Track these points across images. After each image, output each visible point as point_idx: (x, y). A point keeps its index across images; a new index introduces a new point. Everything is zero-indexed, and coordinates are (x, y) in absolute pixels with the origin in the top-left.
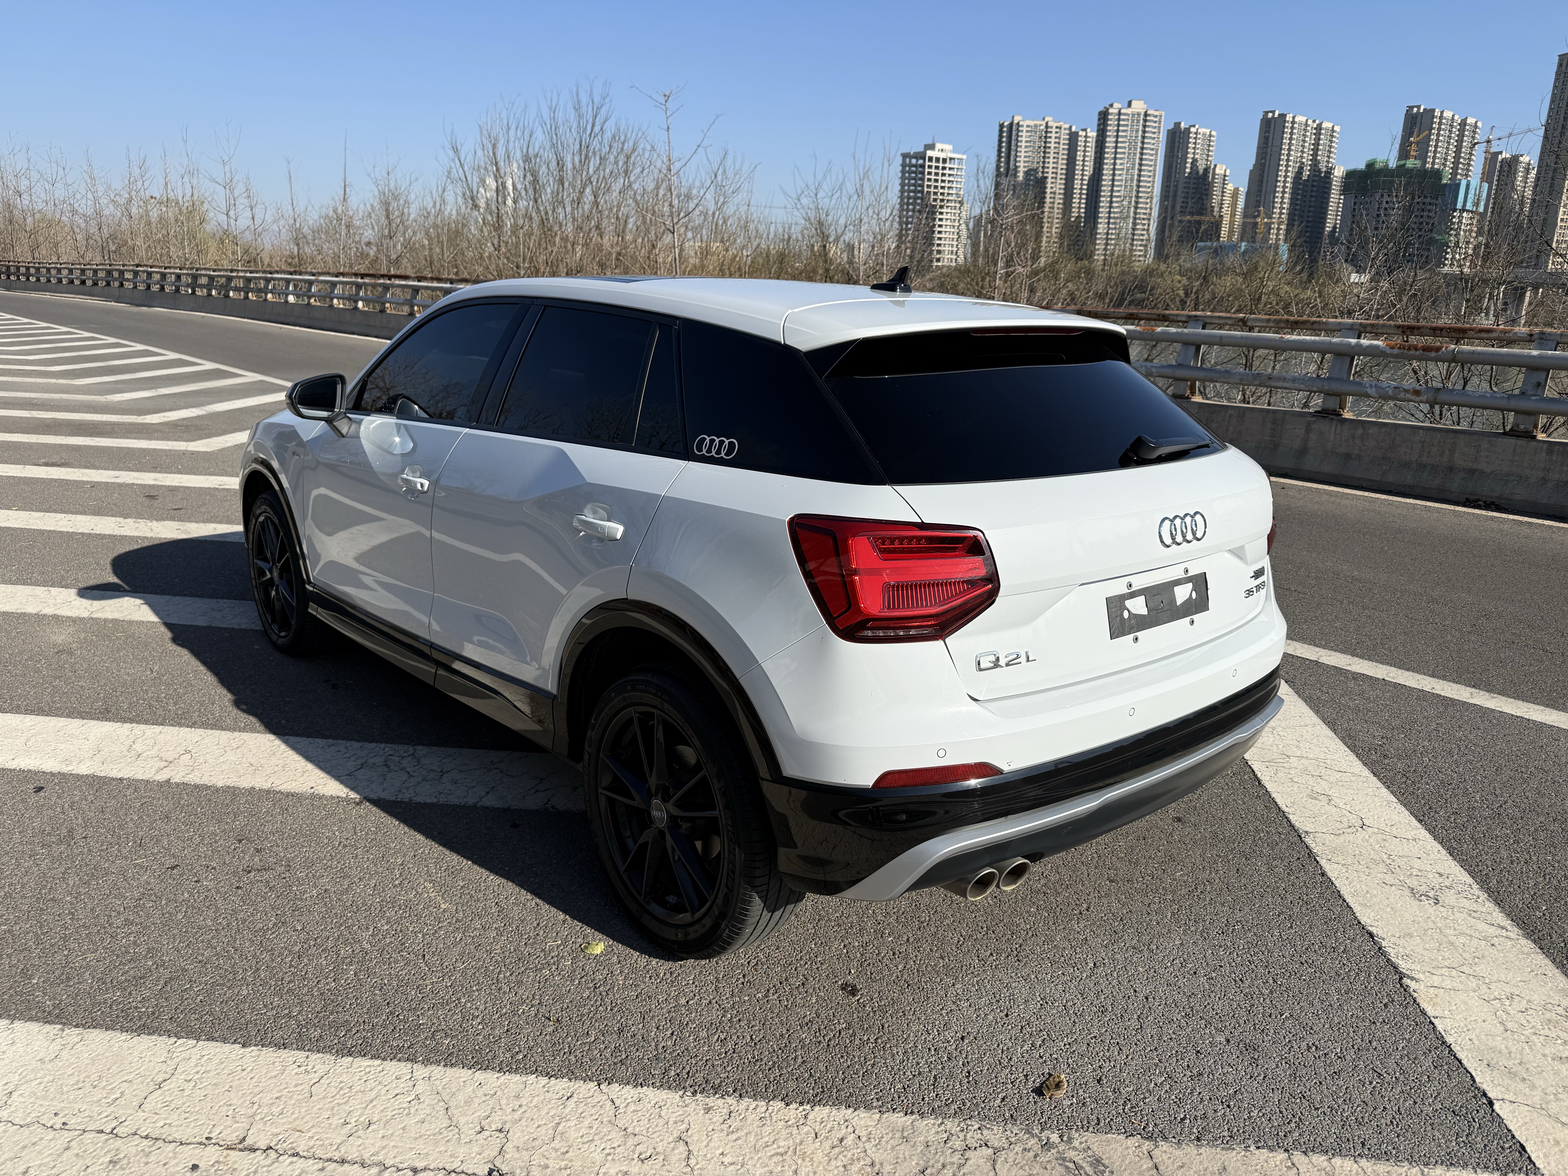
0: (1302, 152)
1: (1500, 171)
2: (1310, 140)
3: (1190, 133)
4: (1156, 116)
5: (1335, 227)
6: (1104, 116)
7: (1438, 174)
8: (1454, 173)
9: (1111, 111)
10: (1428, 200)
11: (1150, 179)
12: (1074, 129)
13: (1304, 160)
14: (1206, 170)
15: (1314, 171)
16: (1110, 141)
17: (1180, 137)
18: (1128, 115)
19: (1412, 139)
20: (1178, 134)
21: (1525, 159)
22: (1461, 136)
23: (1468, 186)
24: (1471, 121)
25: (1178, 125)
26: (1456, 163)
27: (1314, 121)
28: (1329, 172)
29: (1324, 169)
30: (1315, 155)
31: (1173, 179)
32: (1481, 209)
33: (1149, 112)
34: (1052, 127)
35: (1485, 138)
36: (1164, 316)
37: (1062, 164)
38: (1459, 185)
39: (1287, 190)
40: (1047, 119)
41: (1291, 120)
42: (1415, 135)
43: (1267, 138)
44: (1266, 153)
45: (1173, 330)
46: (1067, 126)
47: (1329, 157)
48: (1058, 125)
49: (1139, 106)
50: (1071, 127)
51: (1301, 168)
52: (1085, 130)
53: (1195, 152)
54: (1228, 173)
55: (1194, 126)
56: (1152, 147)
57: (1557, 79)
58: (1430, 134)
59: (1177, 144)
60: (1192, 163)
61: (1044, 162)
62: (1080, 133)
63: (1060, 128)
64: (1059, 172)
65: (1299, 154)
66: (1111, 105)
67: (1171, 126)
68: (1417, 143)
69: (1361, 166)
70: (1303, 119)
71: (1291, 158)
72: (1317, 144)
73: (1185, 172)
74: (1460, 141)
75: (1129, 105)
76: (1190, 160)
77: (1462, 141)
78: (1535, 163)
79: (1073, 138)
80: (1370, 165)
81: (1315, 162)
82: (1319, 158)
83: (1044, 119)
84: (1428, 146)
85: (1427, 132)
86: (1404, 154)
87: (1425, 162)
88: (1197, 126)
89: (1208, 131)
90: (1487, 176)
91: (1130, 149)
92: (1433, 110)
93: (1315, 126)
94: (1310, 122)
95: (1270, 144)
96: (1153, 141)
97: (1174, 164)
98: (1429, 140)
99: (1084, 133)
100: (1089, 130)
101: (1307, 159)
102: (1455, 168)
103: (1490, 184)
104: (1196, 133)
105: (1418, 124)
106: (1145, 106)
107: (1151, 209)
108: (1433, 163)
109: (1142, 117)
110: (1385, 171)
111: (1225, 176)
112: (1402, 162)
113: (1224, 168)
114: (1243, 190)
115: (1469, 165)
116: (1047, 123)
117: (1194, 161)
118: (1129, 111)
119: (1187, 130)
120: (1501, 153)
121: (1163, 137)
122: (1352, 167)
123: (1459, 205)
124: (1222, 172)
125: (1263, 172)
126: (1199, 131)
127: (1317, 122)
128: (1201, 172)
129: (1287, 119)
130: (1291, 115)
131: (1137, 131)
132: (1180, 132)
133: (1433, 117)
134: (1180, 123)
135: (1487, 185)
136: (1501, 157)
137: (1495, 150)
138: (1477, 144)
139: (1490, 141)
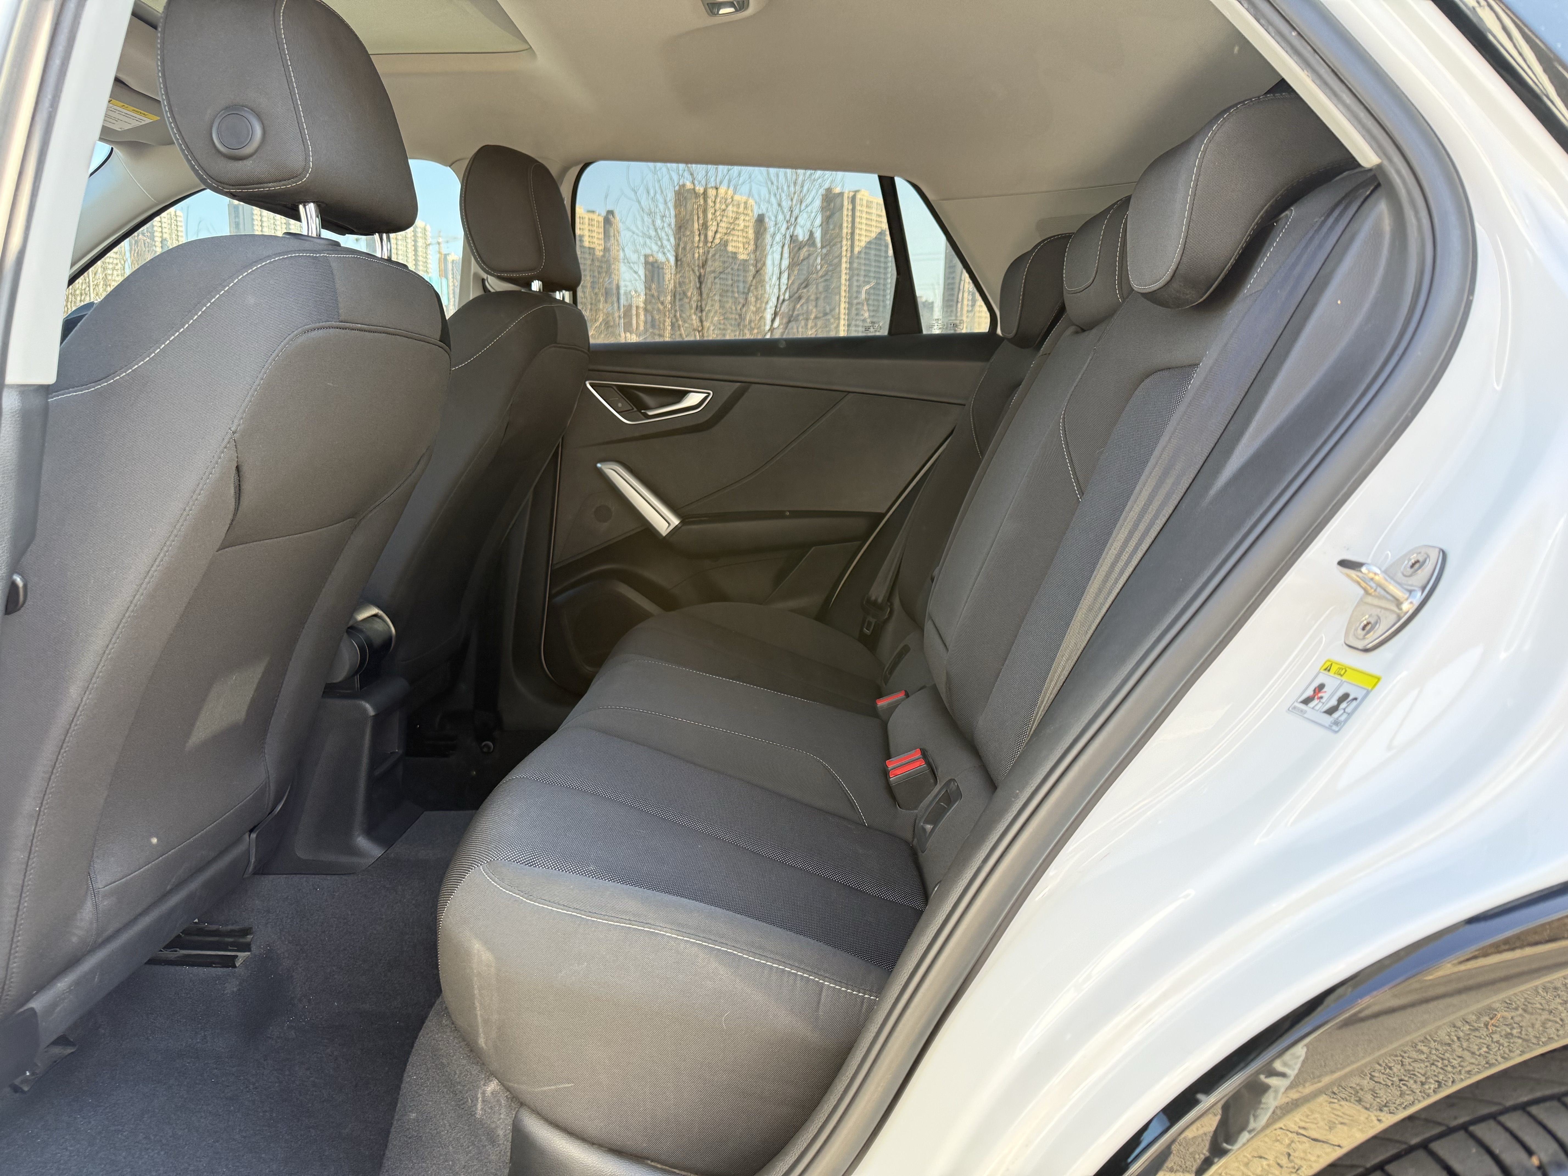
1: (451, 269)
7: (404, 266)
22: (415, 237)
26: (416, 261)
35: (434, 241)
43: (238, 224)
60: (161, 242)
73: (155, 251)
76: (158, 239)
90: (442, 273)
102: (417, 265)
103: (446, 277)
117: (164, 241)
120: (449, 254)
135: (444, 280)
136: (450, 258)
137: (444, 251)
138: (429, 245)
139: (439, 243)
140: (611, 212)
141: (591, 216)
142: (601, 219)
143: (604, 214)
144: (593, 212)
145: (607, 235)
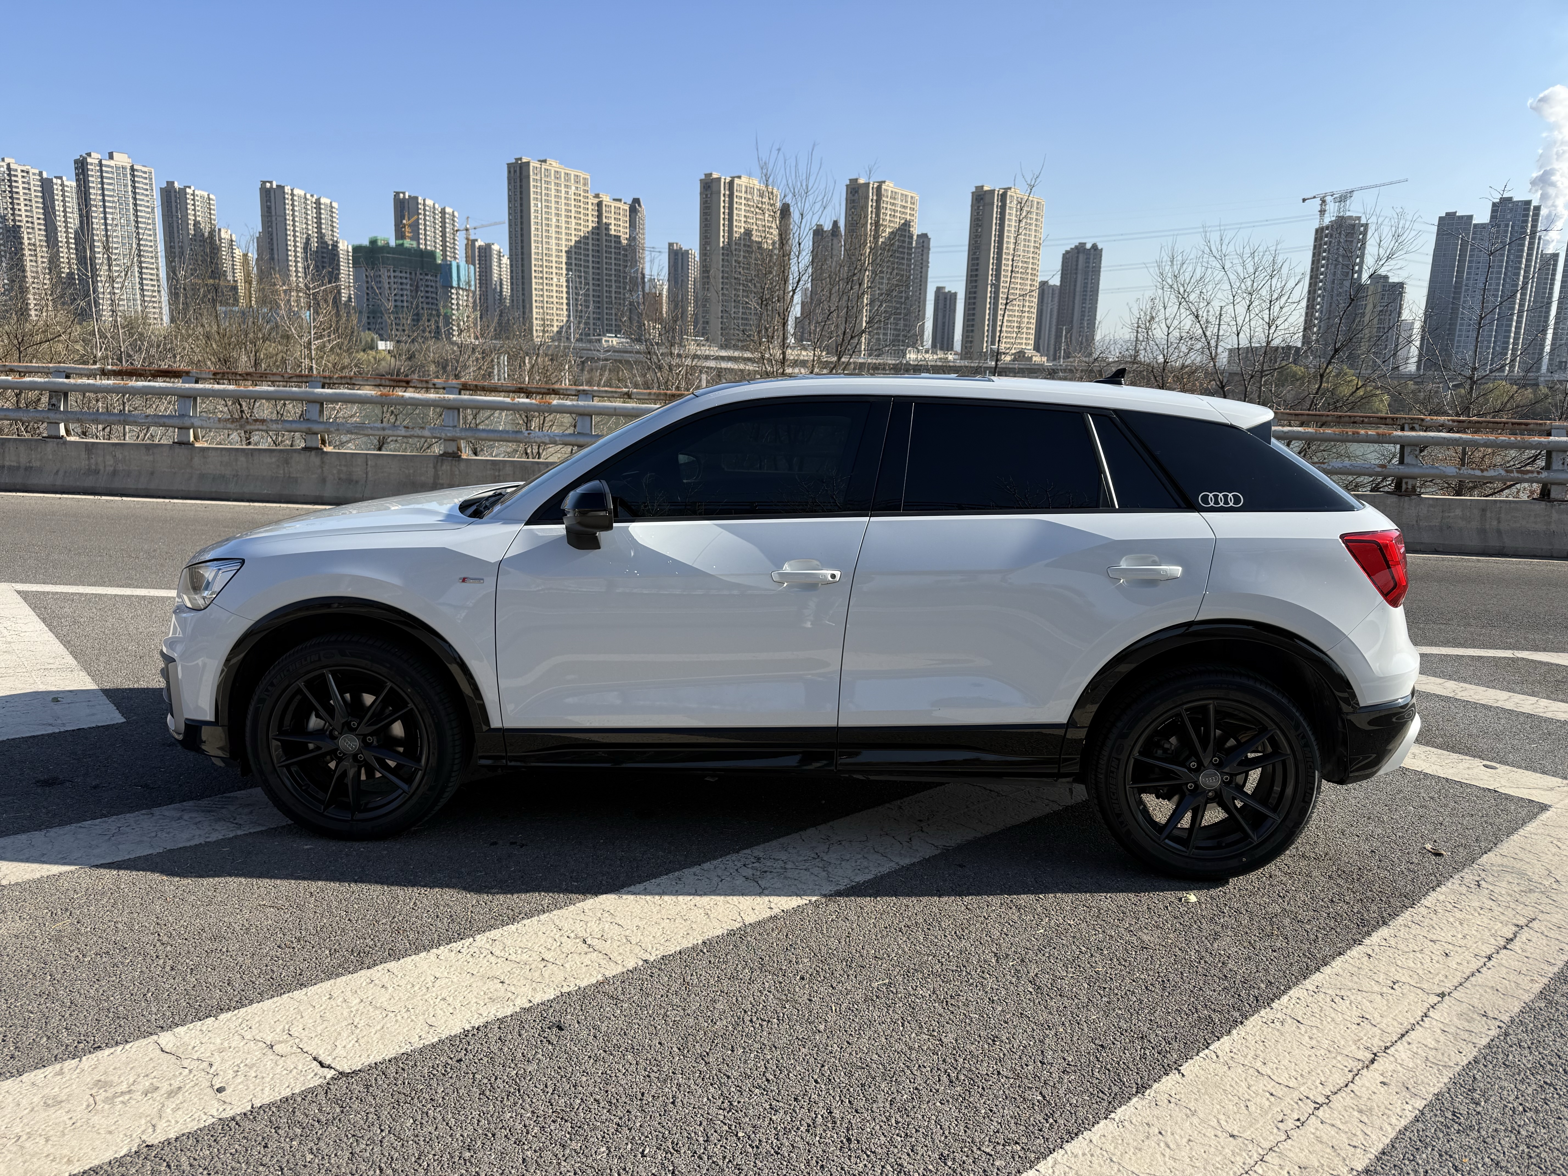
0: (306, 224)
1: (479, 256)
2: (312, 213)
3: (186, 194)
4: (145, 173)
5: (350, 298)
6: (81, 166)
7: (432, 255)
8: (444, 255)
9: (89, 160)
10: (429, 277)
11: (152, 238)
12: (45, 175)
13: (310, 232)
14: (212, 233)
15: (322, 243)
16: (95, 193)
17: (176, 196)
18: (112, 167)
19: (404, 221)
20: (173, 194)
21: (496, 247)
22: (443, 222)
23: (458, 267)
24: (448, 210)
25: (170, 184)
26: (444, 246)
27: (312, 196)
28: (335, 246)
29: (330, 242)
30: (319, 228)
31: (176, 240)
32: (473, 288)
33: (135, 167)
34: (16, 170)
35: (463, 227)
36: (553, 390)
37: (38, 212)
38: (451, 265)
39: (299, 259)
40: (7, 160)
41: (290, 192)
42: (406, 218)
43: (269, 208)
44: (271, 222)
45: (569, 403)
46: (37, 171)
47: (332, 231)
48: (24, 168)
49: (122, 159)
50: (41, 174)
51: (308, 239)
52: (61, 178)
53: (195, 213)
54: (234, 239)
55: (190, 187)
56: (147, 204)
57: (509, 183)
58: (418, 219)
59: (174, 204)
60: (194, 225)
61: (13, 209)
62: (55, 180)
63: (28, 172)
64: (36, 221)
65: (304, 226)
66: (89, 155)
67: (164, 185)
68: (410, 226)
69: (366, 242)
70: (302, 193)
71: (297, 229)
72: (319, 218)
73: (188, 234)
74: (444, 227)
75: (111, 157)
76: (191, 222)
77: (445, 227)
78: (506, 251)
79: (46, 186)
80: (373, 242)
81: (321, 236)
82: (324, 231)
83: (3, 160)
84: (419, 229)
85: (416, 217)
86: (400, 234)
87: (419, 244)
88: (193, 188)
89: (206, 194)
90: (470, 260)
91: (121, 204)
92: (417, 198)
93: (314, 200)
94: (308, 196)
95: (273, 213)
96: (146, 199)
97: (175, 225)
98: (418, 224)
99: (59, 181)
100: (64, 178)
101: (312, 231)
102: (444, 251)
103: (475, 266)
104: (193, 195)
105: (406, 208)
106: (130, 160)
107: (158, 269)
108: (426, 244)
109: (128, 171)
110: (386, 248)
111: (232, 241)
112: (401, 242)
113: (229, 232)
114: (253, 255)
115: (455, 249)
116: (8, 165)
117: (196, 223)
118: (112, 163)
119: (183, 191)
120: (477, 240)
121: (157, 194)
122: (358, 242)
123: (455, 284)
124: (228, 237)
125: (272, 239)
126: (197, 192)
127: (315, 197)
128: (206, 234)
129: (286, 191)
130: (289, 187)
131: (126, 186)
132: (175, 191)
133: (418, 203)
134: (173, 183)
135: (472, 267)
136: (477, 244)
137: (472, 237)
138: (457, 231)
139: (467, 230)
140: (636, 201)
141: (618, 204)
142: (627, 207)
143: (630, 202)
144: (620, 200)
145: (633, 224)
